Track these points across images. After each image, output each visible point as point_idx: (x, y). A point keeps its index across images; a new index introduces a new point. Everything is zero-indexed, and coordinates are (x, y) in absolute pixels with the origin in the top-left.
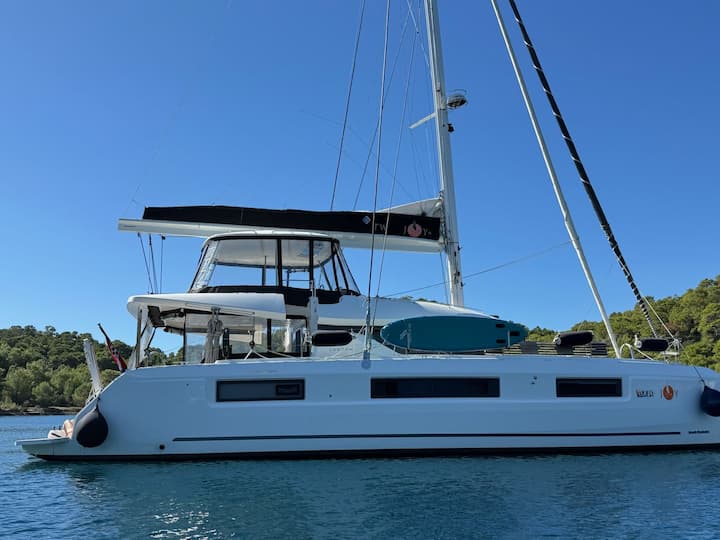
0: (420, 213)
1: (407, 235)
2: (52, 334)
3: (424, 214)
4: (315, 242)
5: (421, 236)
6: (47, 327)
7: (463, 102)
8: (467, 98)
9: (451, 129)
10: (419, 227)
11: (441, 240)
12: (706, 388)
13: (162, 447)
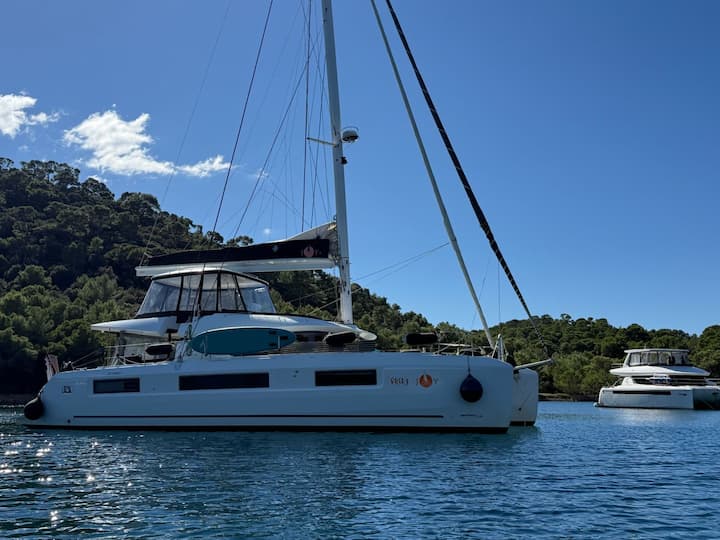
0: (315, 236)
1: (304, 257)
2: (567, 322)
3: (318, 237)
4: (222, 276)
5: (314, 256)
6: (562, 315)
7: (356, 137)
8: (358, 134)
9: (344, 161)
10: (311, 249)
11: (330, 256)
12: (470, 376)
13: (69, 421)
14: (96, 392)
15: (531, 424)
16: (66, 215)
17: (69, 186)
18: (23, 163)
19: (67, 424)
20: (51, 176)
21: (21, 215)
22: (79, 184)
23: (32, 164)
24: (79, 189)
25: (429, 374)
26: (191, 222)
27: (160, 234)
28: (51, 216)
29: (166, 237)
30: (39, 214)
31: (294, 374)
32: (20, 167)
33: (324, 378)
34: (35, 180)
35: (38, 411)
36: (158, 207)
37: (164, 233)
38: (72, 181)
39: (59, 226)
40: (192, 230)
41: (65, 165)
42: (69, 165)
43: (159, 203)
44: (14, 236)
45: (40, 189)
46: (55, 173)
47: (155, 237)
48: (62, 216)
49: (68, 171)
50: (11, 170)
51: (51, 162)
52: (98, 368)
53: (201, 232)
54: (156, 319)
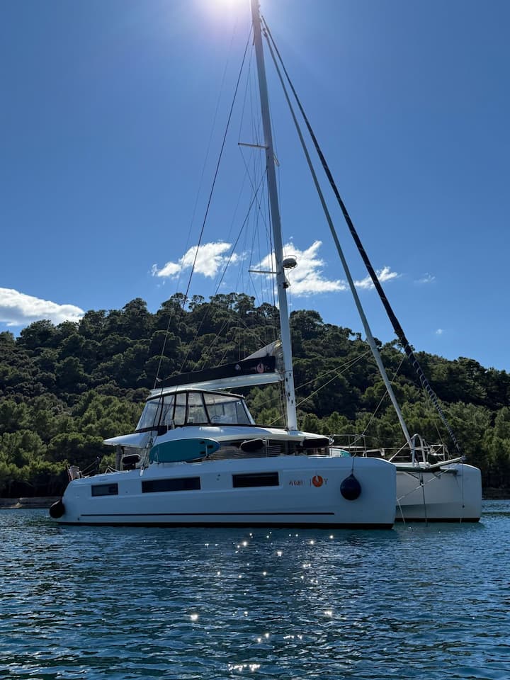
1: (258, 373)
5: (264, 372)
9: (286, 286)
10: (262, 365)
12: (352, 476)
13: (79, 519)
14: (93, 495)
15: (476, 520)
16: (242, 338)
17: (248, 312)
18: (211, 298)
19: (77, 521)
20: (233, 305)
21: (207, 342)
22: (254, 309)
23: (217, 297)
24: (254, 313)
25: (320, 475)
26: (350, 331)
27: (322, 345)
28: (230, 339)
29: (326, 347)
30: (222, 339)
31: (217, 477)
32: (209, 301)
33: (241, 481)
34: (221, 311)
35: (59, 511)
36: (321, 321)
37: (325, 344)
38: (248, 307)
39: (237, 347)
40: (352, 338)
41: (243, 295)
42: (247, 294)
43: (321, 316)
44: (203, 359)
45: (222, 318)
46: (236, 303)
47: (316, 348)
48: (238, 339)
49: (246, 299)
50: (203, 304)
51: (231, 294)
52: (96, 476)
53: (360, 339)
54: (139, 434)
